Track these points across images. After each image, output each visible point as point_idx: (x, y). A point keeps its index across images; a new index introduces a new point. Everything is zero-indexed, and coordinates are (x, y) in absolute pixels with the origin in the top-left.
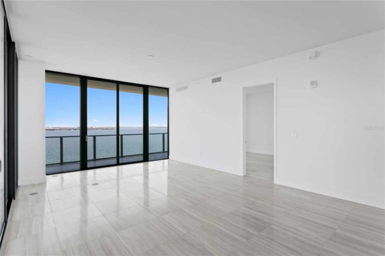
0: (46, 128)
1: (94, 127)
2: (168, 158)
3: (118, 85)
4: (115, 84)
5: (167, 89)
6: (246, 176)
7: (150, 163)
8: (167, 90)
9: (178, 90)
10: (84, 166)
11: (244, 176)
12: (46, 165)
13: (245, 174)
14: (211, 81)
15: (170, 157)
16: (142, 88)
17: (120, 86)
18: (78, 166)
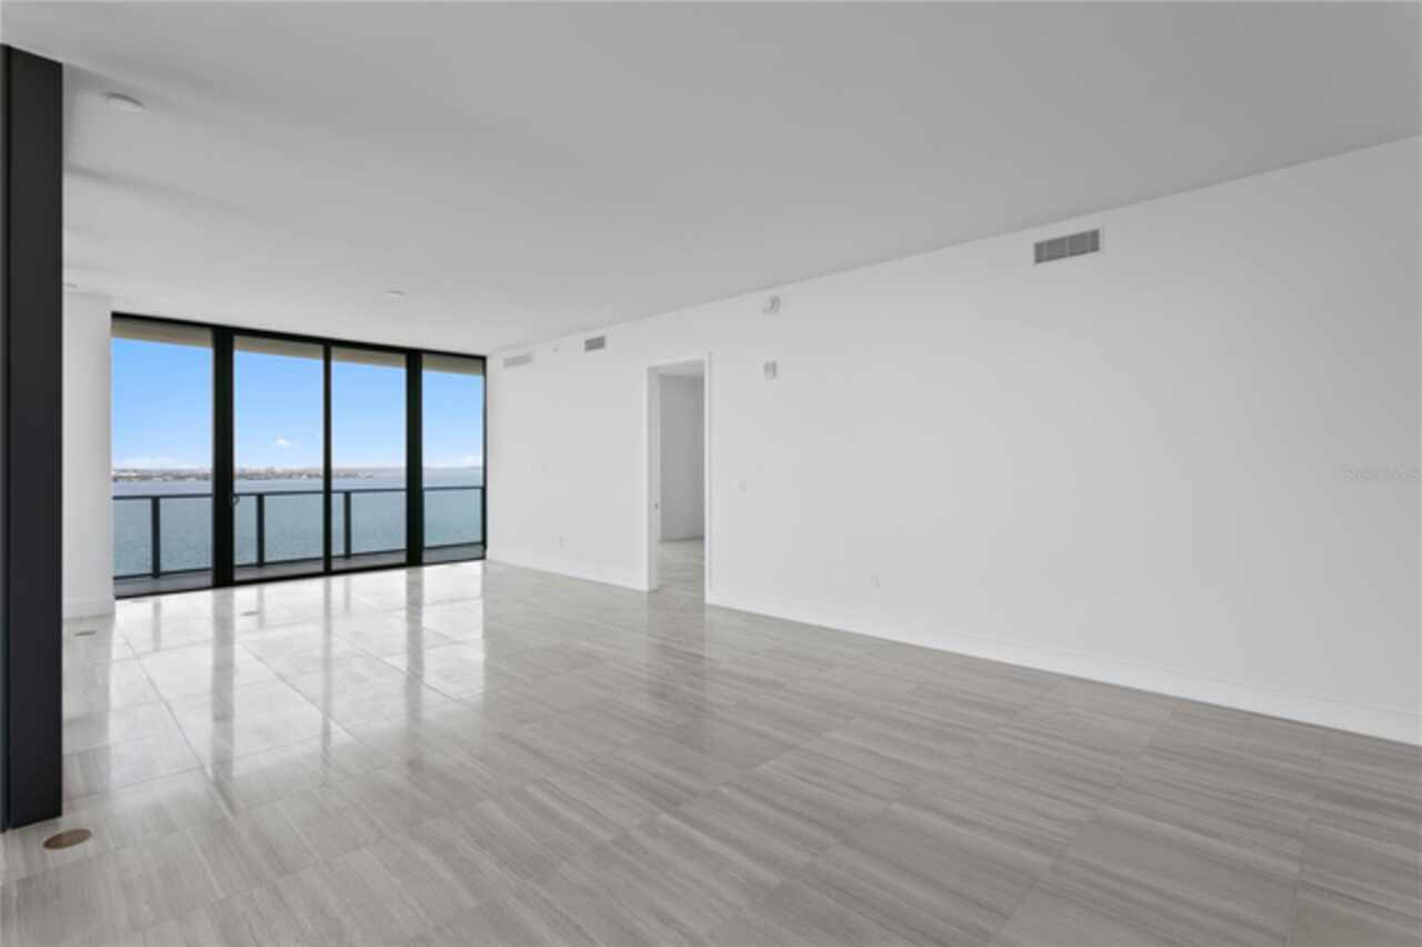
0: (113, 473)
1: (279, 469)
2: (483, 557)
3: (328, 347)
4: (320, 348)
5: (483, 359)
6: (656, 591)
7: (428, 571)
8: (480, 362)
9: (510, 363)
10: (224, 574)
11: (650, 592)
12: (116, 578)
13: (655, 587)
14: (583, 346)
15: (488, 552)
16: (402, 358)
17: (335, 351)
18: (208, 579)
